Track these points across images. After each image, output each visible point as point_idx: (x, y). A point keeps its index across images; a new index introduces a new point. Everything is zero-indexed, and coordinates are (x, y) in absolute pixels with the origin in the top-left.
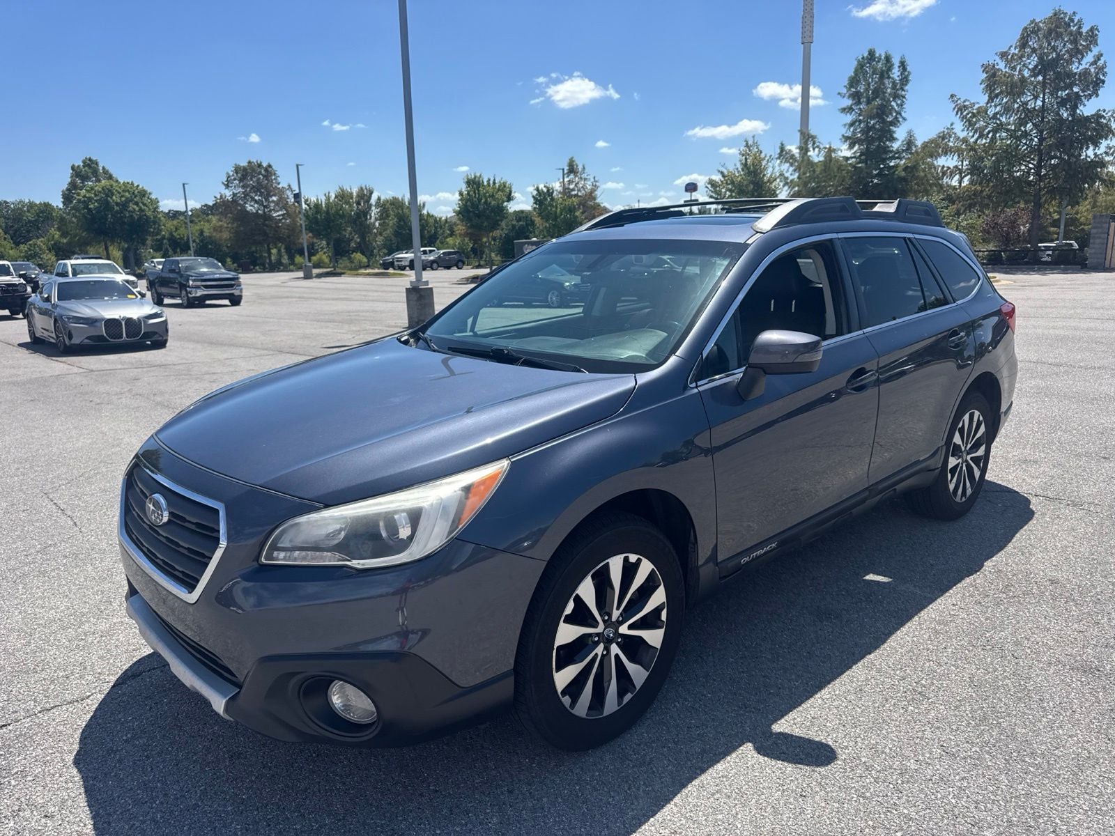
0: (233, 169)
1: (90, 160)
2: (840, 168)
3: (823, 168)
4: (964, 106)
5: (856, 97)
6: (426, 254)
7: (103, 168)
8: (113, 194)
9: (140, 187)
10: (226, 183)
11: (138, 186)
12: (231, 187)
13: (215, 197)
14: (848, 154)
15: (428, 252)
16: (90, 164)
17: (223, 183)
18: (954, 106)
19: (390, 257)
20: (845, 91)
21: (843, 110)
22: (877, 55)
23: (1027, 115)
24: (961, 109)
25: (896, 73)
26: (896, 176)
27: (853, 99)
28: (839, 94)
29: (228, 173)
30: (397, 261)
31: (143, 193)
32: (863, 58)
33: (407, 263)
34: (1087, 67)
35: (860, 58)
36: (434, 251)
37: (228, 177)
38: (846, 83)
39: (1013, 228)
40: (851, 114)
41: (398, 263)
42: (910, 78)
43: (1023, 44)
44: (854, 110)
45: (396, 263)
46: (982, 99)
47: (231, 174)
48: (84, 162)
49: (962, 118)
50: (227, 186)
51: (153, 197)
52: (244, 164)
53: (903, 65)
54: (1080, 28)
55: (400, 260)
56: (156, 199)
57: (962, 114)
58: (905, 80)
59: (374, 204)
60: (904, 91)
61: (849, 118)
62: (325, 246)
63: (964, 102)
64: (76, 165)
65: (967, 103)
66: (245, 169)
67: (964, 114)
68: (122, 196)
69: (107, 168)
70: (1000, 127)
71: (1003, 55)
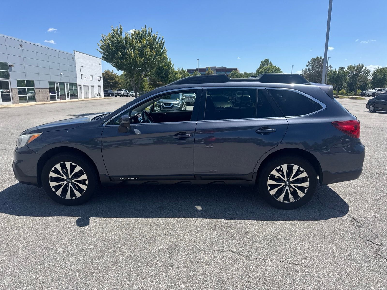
0: (311, 59)
1: (267, 60)
6: (381, 90)
7: (270, 62)
8: (269, 70)
9: (278, 67)
10: (307, 65)
11: (277, 67)
12: (309, 66)
13: (302, 70)
15: (382, 89)
16: (267, 61)
17: (306, 65)
19: (365, 91)
29: (309, 61)
30: (367, 93)
31: (278, 69)
33: (371, 94)
36: (386, 89)
37: (308, 63)
41: (367, 94)
45: (366, 94)
47: (310, 61)
48: (265, 60)
50: (307, 66)
51: (281, 70)
52: (315, 58)
55: (368, 93)
56: (282, 71)
59: (363, 71)
62: (346, 87)
64: (263, 61)
66: (315, 59)
68: (272, 71)
69: (271, 62)
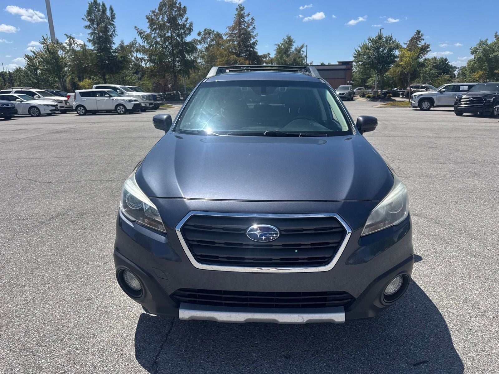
2: (91, 55)
3: (82, 54)
4: (141, 32)
5: (92, 21)
14: (92, 48)
18: (137, 31)
20: (85, 18)
21: (86, 27)
22: (98, 3)
23: (166, 39)
24: (140, 33)
25: (108, 13)
26: (117, 60)
27: (90, 22)
28: (82, 19)
32: (91, 3)
34: (184, 22)
35: (90, 2)
38: (86, 13)
39: (166, 85)
40: (90, 29)
42: (116, 16)
43: (160, 9)
44: (91, 27)
46: (148, 31)
49: (142, 37)
53: (111, 9)
54: (180, 6)
57: (141, 35)
58: (113, 16)
60: (113, 21)
61: (90, 31)
63: (141, 30)
65: (142, 31)
67: (142, 35)
70: (157, 43)
71: (153, 12)
